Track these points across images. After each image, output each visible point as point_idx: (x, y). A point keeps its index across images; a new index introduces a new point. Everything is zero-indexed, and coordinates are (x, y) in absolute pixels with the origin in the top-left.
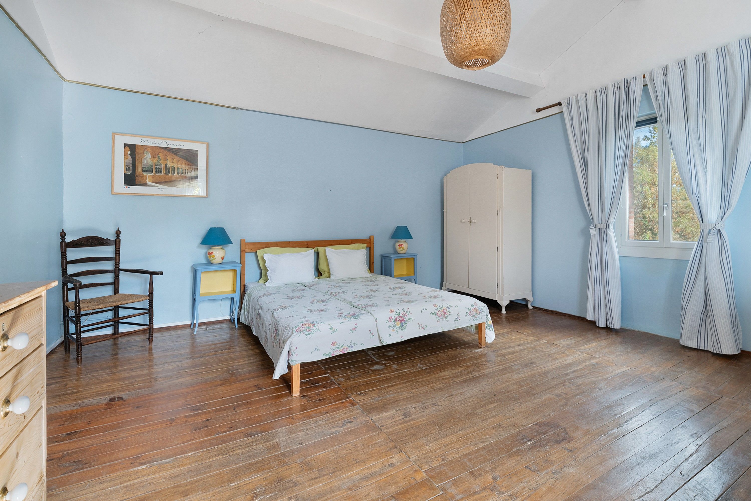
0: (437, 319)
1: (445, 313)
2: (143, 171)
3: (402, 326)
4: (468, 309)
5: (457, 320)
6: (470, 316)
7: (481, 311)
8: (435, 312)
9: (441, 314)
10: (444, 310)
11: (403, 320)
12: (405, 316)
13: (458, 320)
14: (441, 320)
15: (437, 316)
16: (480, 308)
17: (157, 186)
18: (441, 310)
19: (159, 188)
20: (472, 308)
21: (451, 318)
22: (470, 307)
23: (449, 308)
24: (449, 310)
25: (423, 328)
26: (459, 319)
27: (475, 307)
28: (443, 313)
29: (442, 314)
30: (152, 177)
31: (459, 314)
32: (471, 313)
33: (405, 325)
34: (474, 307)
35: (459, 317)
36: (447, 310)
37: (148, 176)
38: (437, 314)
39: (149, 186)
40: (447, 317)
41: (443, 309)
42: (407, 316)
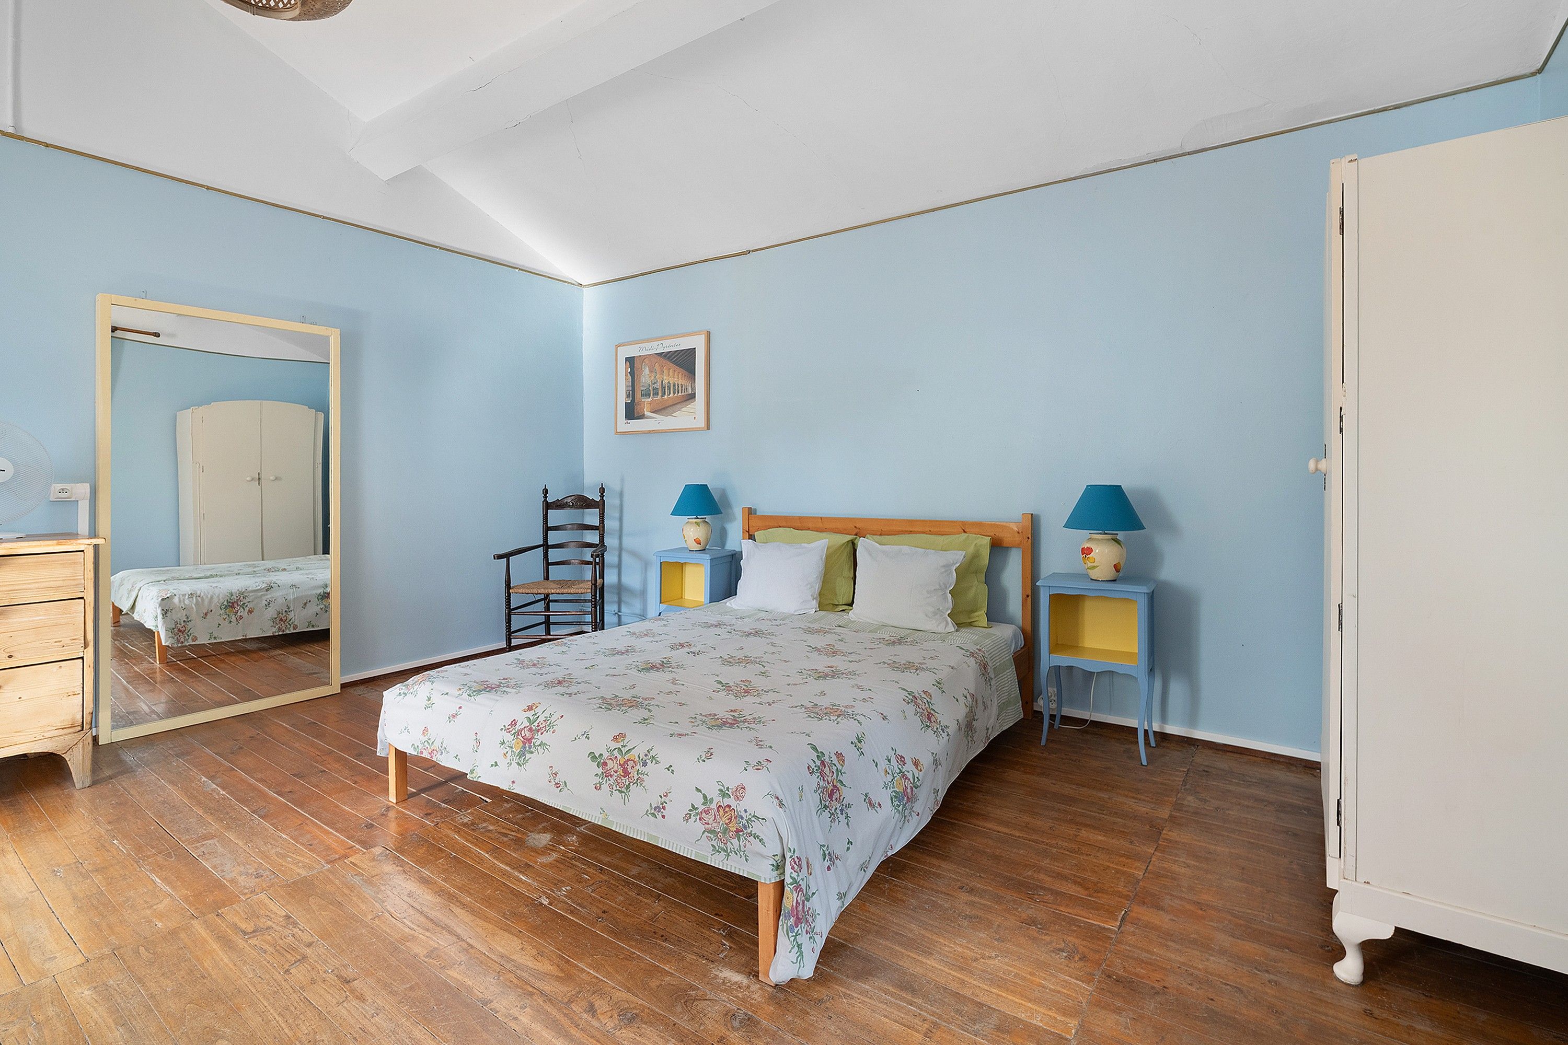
0: (598, 780)
1: (626, 773)
2: (642, 395)
3: (522, 754)
4: (705, 797)
5: (653, 814)
6: (699, 827)
7: (745, 827)
8: (601, 755)
9: (616, 768)
10: (628, 760)
11: (529, 740)
12: (539, 733)
13: (659, 816)
14: (605, 787)
15: (600, 771)
16: (743, 814)
17: (655, 417)
18: (619, 757)
19: (655, 419)
20: (717, 799)
21: (641, 799)
22: (713, 793)
23: (645, 764)
24: (642, 769)
25: (557, 785)
26: (663, 817)
27: (731, 801)
28: (620, 772)
29: (616, 772)
30: (650, 404)
31: (667, 800)
32: (709, 818)
33: (528, 756)
34: (727, 801)
35: (664, 808)
36: (638, 767)
37: (646, 403)
38: (605, 764)
39: (646, 418)
40: (628, 787)
41: (627, 757)
42: (542, 734)
